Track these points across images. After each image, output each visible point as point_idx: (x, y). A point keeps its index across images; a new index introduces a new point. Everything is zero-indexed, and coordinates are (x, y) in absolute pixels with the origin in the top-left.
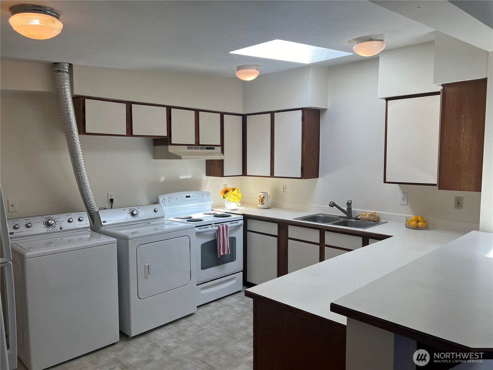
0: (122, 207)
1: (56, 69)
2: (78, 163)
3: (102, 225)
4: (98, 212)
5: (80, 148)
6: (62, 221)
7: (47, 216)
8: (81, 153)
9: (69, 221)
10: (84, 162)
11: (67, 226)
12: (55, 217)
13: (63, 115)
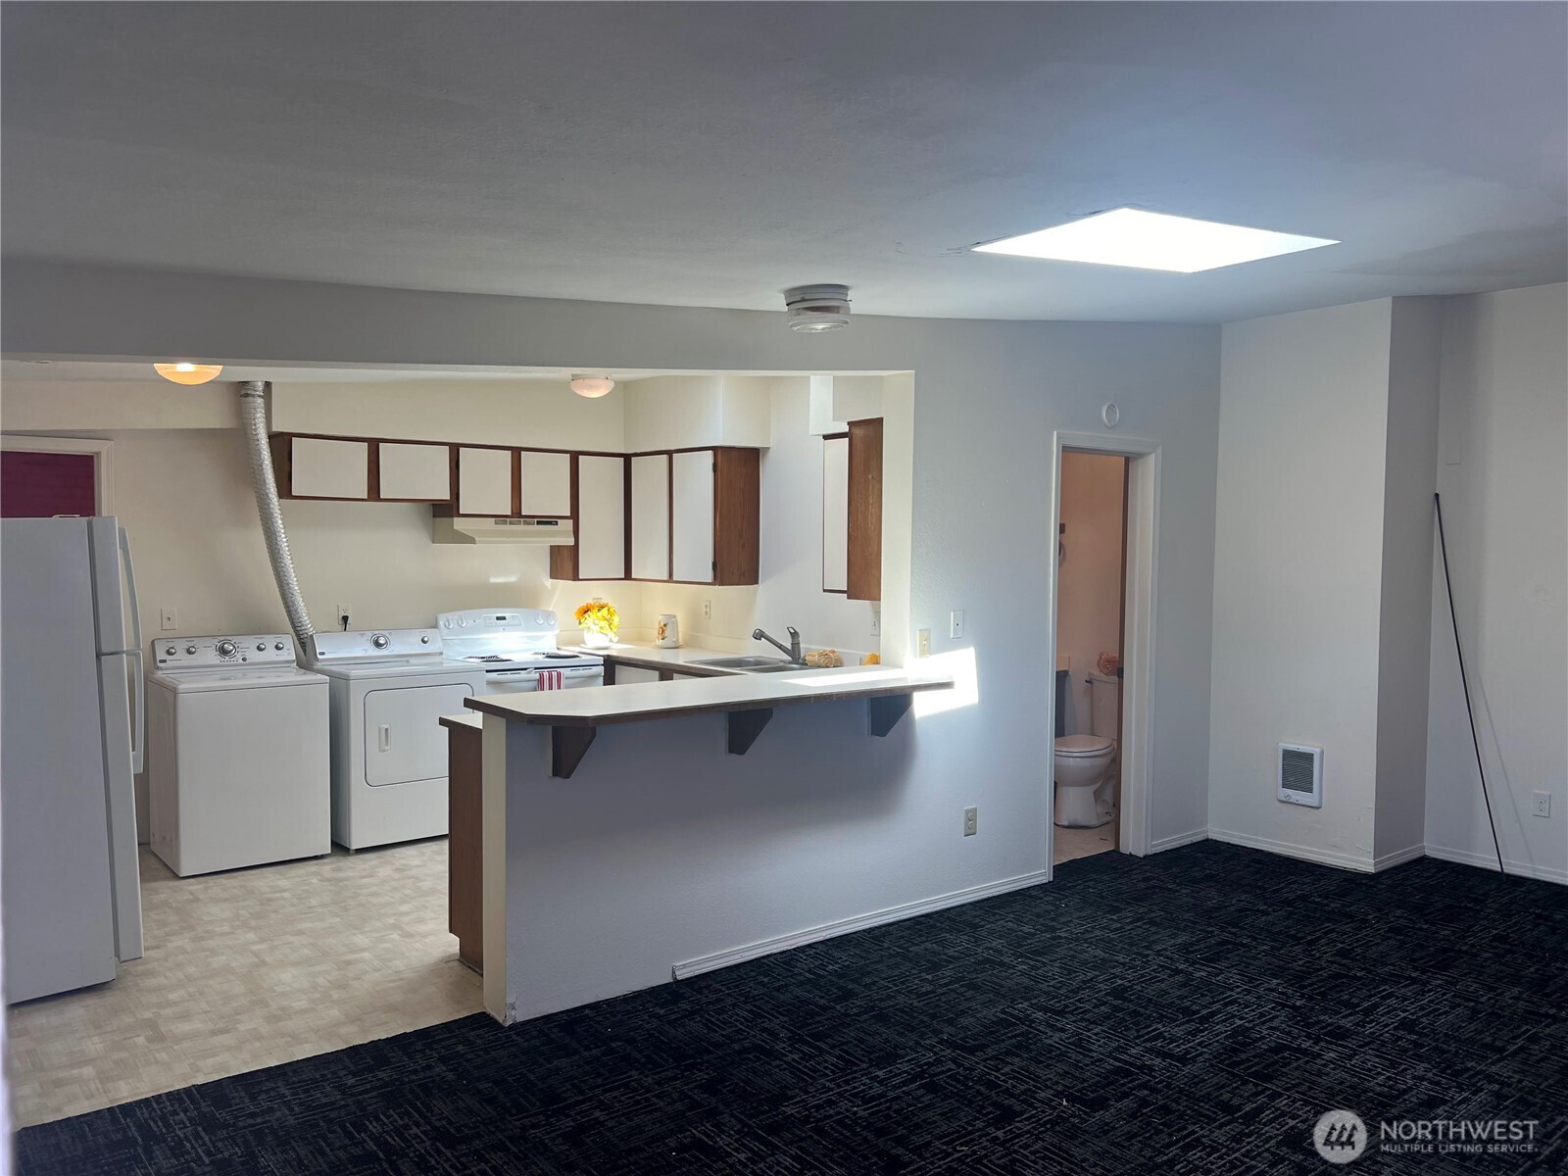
0: (361, 631)
1: (243, 392)
2: (276, 549)
3: (317, 660)
4: (312, 636)
5: (280, 522)
6: (247, 647)
7: (222, 638)
8: (282, 531)
9: (259, 649)
10: (287, 546)
11: (254, 656)
12: (234, 639)
13: (253, 468)
